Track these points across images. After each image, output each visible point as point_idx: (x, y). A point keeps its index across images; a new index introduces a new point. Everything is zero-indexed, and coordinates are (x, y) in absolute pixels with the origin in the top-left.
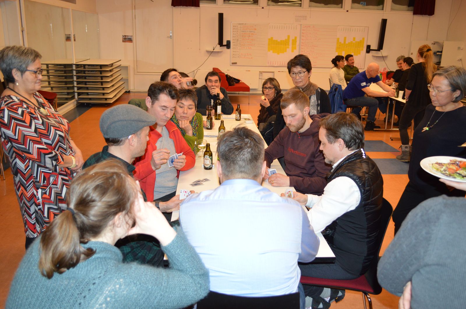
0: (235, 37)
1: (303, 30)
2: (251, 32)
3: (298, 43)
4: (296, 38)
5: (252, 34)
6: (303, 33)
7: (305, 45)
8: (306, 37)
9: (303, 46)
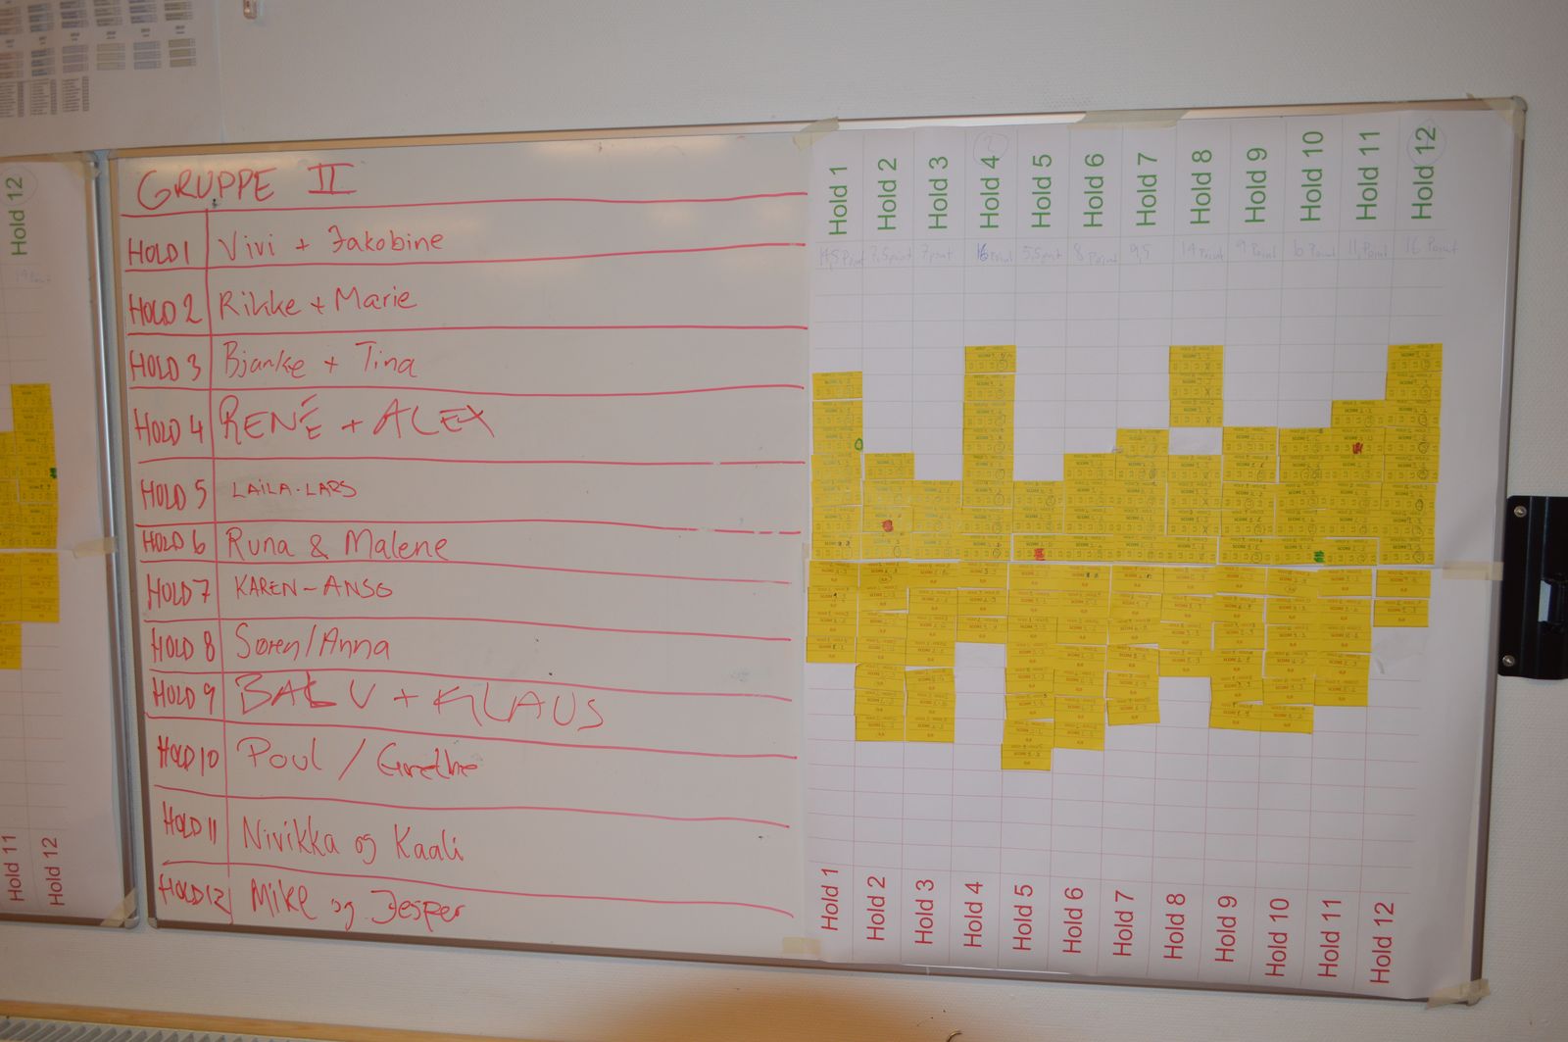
1: (146, 253)
4: (33, 405)
6: (158, 316)
7: (205, 535)
8: (203, 382)
9: (172, 554)
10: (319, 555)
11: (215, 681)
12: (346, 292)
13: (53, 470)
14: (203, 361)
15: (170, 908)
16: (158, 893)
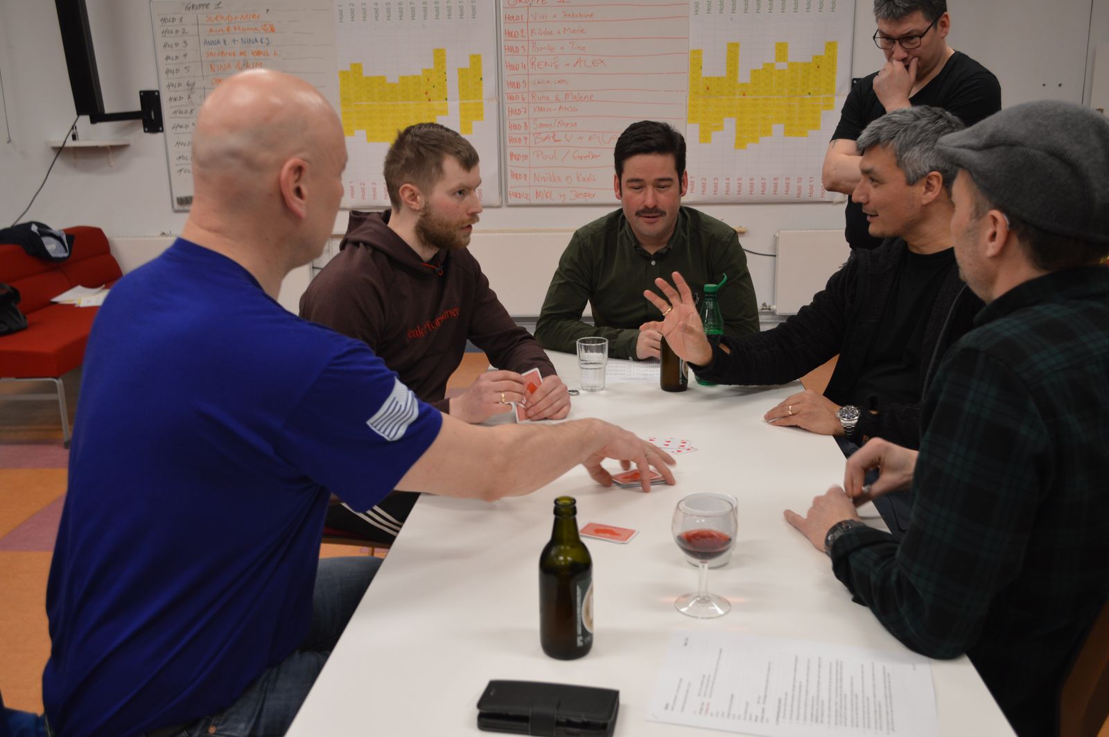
0: (178, 70)
1: (510, 18)
2: (249, 41)
3: (489, 85)
4: (476, 60)
5: (259, 53)
6: (513, 35)
7: (525, 95)
8: (526, 53)
9: (516, 101)
10: (558, 100)
11: (527, 136)
12: (567, 28)
13: (481, 79)
14: (526, 48)
15: (512, 200)
16: (509, 196)
